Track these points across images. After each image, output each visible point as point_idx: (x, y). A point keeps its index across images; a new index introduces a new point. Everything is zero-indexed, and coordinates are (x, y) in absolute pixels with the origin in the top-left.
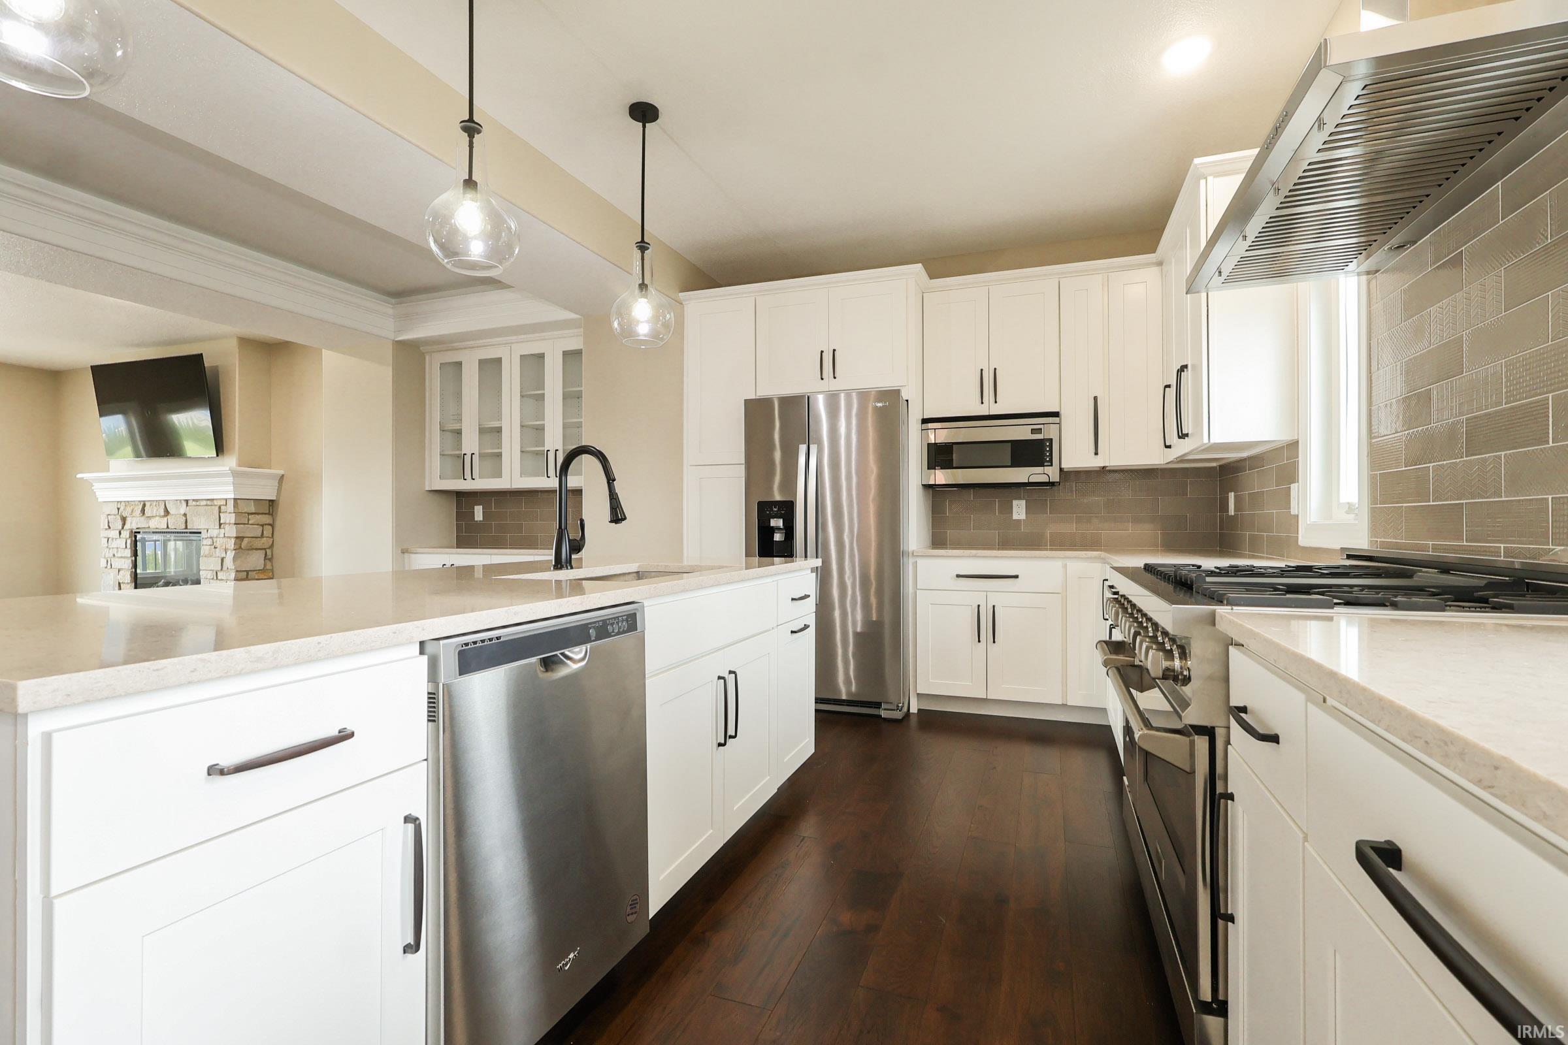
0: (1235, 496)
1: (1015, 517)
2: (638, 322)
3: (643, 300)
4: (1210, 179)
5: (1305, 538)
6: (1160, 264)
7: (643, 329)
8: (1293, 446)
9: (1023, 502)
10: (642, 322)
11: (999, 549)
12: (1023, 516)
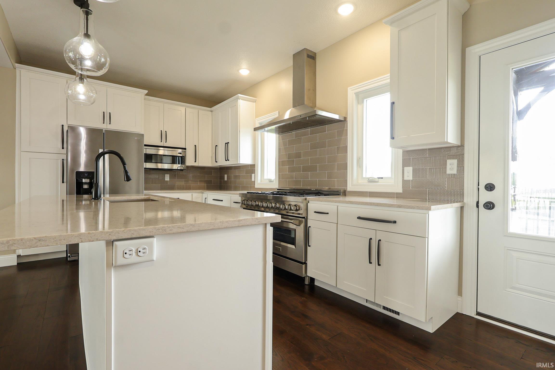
0: (227, 175)
1: (166, 180)
2: (79, 94)
3: (81, 85)
4: (240, 100)
5: (256, 186)
6: (212, 111)
7: (82, 97)
8: (254, 165)
9: (169, 175)
10: (82, 94)
11: (160, 190)
12: (168, 180)
